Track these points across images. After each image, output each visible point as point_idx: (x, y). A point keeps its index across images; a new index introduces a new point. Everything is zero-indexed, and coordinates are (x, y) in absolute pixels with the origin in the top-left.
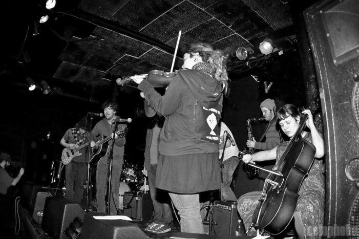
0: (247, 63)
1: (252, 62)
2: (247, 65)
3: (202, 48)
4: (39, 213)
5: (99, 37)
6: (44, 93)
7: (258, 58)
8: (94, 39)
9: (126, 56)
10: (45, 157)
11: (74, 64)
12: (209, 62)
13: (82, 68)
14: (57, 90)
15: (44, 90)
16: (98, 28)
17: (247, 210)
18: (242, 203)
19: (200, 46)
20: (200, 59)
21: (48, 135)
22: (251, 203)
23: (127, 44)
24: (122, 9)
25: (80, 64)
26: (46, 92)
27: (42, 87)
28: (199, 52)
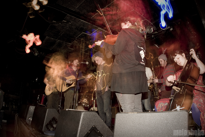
0: (153, 36)
1: (155, 35)
2: (153, 37)
3: (130, 19)
4: (29, 118)
5: (68, 22)
6: (35, 55)
7: (159, 33)
8: (65, 22)
9: (83, 34)
10: (34, 92)
11: (53, 39)
12: (135, 25)
13: (57, 41)
14: (43, 54)
15: (35, 53)
16: (68, 16)
17: (161, 109)
18: (158, 105)
19: (128, 18)
20: (130, 24)
21: (37, 79)
22: (163, 105)
23: (84, 26)
24: (82, 4)
25: (56, 39)
26: (36, 54)
27: (34, 51)
28: (129, 21)
